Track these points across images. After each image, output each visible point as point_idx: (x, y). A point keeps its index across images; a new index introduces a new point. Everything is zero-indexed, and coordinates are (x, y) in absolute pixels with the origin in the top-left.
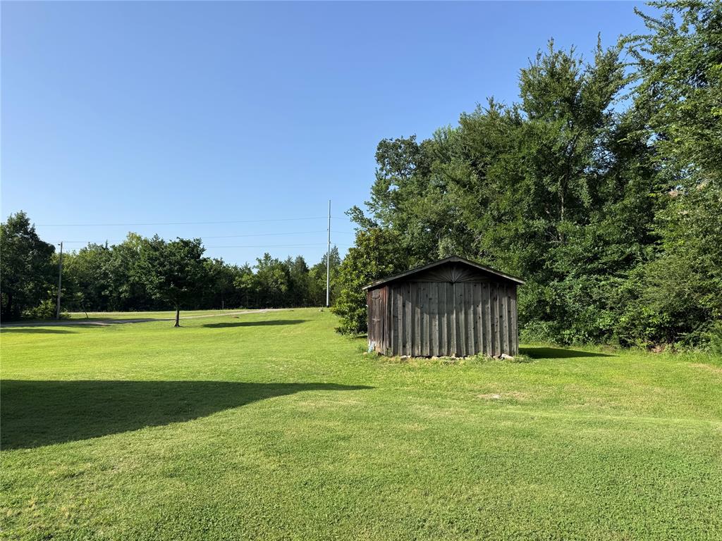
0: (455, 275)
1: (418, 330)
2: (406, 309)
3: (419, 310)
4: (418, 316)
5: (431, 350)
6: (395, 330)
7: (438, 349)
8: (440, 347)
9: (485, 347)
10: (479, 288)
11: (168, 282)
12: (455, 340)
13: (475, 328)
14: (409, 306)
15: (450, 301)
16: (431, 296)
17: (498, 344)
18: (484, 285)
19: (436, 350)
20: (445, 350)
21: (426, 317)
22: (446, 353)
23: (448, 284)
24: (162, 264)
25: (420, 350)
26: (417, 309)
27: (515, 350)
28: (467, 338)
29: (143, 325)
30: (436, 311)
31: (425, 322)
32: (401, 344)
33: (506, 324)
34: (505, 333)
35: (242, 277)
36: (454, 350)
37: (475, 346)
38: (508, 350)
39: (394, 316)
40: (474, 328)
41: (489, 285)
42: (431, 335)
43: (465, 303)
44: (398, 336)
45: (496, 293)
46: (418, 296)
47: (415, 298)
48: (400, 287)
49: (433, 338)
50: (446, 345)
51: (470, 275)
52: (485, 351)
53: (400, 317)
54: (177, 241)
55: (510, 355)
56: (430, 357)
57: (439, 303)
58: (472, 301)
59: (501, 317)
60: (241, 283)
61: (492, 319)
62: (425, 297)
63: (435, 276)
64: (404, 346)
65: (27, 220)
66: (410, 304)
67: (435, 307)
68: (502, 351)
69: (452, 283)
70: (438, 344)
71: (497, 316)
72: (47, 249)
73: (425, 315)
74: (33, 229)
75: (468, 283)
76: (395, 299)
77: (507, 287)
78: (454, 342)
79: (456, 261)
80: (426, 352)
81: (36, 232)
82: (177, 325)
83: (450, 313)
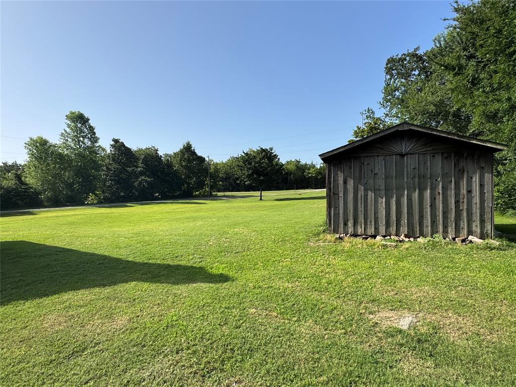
0: (404, 147)
1: (361, 208)
2: (348, 186)
3: (363, 188)
4: (361, 193)
5: (376, 229)
6: (335, 208)
7: (384, 228)
8: (388, 225)
9: (445, 227)
10: (439, 160)
11: (252, 174)
12: (406, 218)
13: (433, 206)
14: (351, 183)
15: (400, 175)
16: (376, 171)
17: (464, 224)
18: (445, 155)
19: (382, 230)
20: (393, 229)
21: (371, 195)
22: (394, 232)
23: (398, 156)
24: (250, 164)
25: (363, 228)
26: (360, 186)
27: (489, 232)
28: (421, 217)
29: (247, 199)
30: (383, 187)
31: (369, 200)
32: (342, 221)
33: (476, 200)
34: (474, 210)
35: (309, 170)
36: (404, 230)
37: (432, 226)
38: (479, 230)
39: (334, 194)
40: (431, 206)
41: (453, 154)
42: (376, 213)
43: (419, 176)
44: (339, 213)
45: (462, 164)
46: (361, 171)
47: (357, 175)
48: (340, 164)
49: (379, 216)
50: (395, 224)
51: (426, 144)
52: (445, 232)
53: (341, 195)
54: (259, 149)
55: (482, 237)
56: (374, 237)
57: (386, 177)
58: (429, 174)
59: (469, 192)
60: (309, 173)
61: (457, 194)
62: (370, 172)
63: (382, 149)
64: (345, 224)
65: (191, 145)
66: (352, 181)
67: (381, 183)
68: (470, 233)
69: (402, 156)
70: (384, 223)
71: (464, 191)
72: (202, 159)
73: (370, 193)
74: (194, 150)
75: (424, 154)
76: (336, 175)
77: (479, 156)
78: (405, 221)
79: (405, 129)
80: (371, 231)
81: (196, 151)
82: (261, 199)
83: (400, 189)
